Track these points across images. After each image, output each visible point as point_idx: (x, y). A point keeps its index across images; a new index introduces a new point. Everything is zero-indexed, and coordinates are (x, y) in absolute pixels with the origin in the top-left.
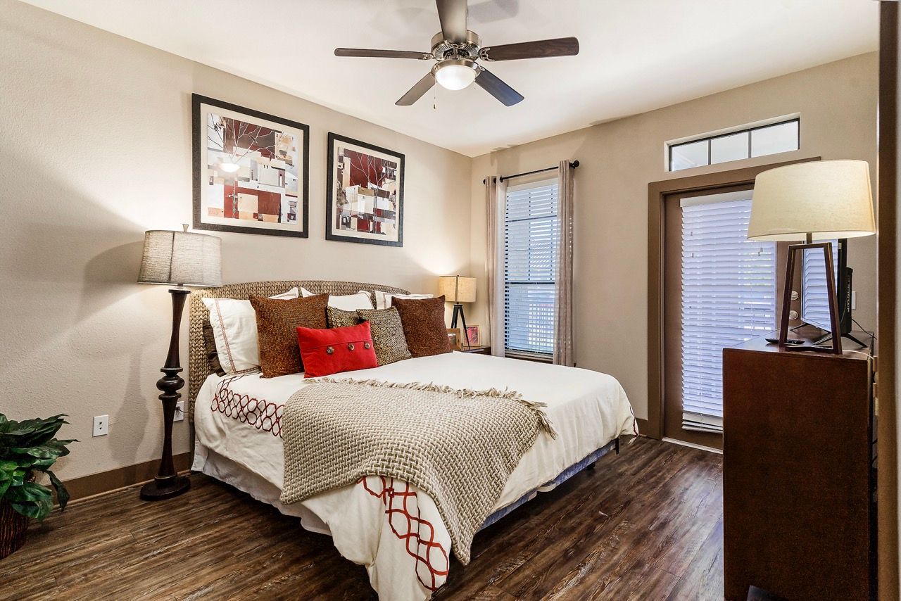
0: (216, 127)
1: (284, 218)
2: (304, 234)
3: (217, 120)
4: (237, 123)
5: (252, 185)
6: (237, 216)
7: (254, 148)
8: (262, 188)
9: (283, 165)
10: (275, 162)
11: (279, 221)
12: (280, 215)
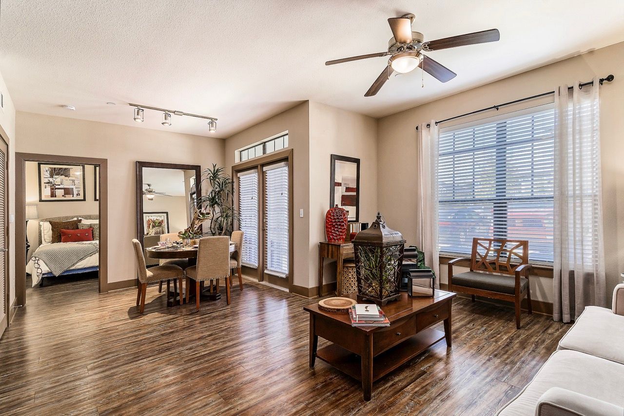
0: (47, 171)
1: (75, 195)
2: (84, 200)
3: (47, 169)
4: (55, 168)
5: (61, 186)
6: (56, 197)
7: (61, 175)
8: (65, 187)
9: (74, 179)
10: (70, 178)
11: (73, 196)
12: (73, 195)
